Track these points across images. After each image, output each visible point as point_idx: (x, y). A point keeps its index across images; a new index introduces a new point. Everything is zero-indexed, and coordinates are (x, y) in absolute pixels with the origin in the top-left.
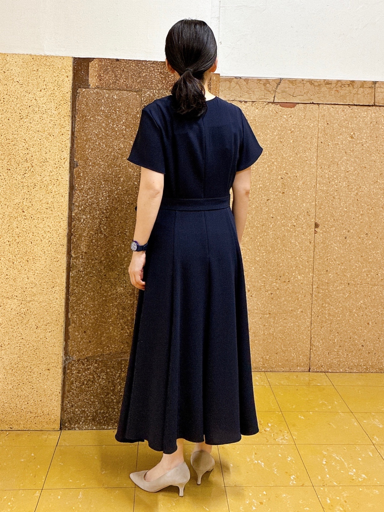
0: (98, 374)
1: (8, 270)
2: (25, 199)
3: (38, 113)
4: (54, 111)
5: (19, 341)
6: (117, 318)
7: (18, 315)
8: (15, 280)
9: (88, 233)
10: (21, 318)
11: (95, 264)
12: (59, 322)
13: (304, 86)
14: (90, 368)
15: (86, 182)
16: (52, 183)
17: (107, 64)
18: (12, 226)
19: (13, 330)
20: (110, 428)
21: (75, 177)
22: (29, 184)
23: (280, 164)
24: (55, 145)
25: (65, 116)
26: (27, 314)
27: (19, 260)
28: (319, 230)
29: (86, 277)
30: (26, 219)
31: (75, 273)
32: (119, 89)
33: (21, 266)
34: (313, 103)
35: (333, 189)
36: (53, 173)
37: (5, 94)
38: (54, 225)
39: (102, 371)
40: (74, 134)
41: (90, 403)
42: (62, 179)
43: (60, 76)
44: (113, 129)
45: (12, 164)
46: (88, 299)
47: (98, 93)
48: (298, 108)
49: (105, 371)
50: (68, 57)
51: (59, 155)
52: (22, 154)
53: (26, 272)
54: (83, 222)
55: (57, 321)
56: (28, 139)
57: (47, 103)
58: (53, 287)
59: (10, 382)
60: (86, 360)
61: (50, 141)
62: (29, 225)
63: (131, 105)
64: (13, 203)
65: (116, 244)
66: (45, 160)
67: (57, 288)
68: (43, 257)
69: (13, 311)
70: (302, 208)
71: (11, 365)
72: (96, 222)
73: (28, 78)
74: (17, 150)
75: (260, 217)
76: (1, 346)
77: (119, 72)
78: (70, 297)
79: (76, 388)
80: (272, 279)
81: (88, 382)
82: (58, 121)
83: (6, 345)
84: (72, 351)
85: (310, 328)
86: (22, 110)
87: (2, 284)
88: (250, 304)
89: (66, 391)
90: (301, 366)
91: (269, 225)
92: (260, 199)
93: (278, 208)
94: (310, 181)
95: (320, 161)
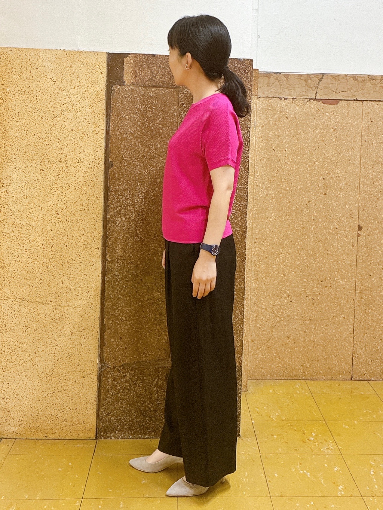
0: (134, 382)
1: (42, 274)
2: (60, 201)
3: (72, 111)
4: (88, 109)
5: (53, 348)
6: (154, 324)
7: (52, 321)
8: (49, 284)
9: (123, 237)
10: (55, 324)
11: (131, 268)
12: (94, 328)
13: (348, 82)
14: (126, 375)
15: (121, 183)
16: (87, 184)
17: (143, 60)
18: (46, 229)
19: (47, 336)
20: (146, 437)
21: (110, 178)
22: (64, 185)
23: (321, 164)
24: (89, 144)
25: (99, 115)
26: (62, 320)
27: (53, 264)
28: (363, 233)
29: (122, 282)
30: (60, 221)
31: (111, 277)
32: (154, 87)
33: (55, 270)
34: (357, 100)
35: (377, 190)
36: (88, 174)
37: (37, 91)
38: (89, 228)
39: (139, 378)
40: (109, 134)
41: (126, 411)
42: (97, 180)
43: (94, 72)
44: (149, 128)
45: (45, 164)
46: (123, 304)
47: (133, 90)
48: (341, 105)
49: (142, 379)
50: (103, 52)
51: (94, 155)
52: (55, 154)
53: (60, 276)
54: (119, 225)
55: (92, 327)
56: (62, 138)
57: (81, 101)
58: (88, 292)
59: (45, 390)
60: (122, 368)
61: (84, 140)
62: (63, 227)
63: (168, 103)
64: (47, 205)
65: (153, 248)
66: (80, 161)
67: (92, 292)
68: (77, 261)
69: (48, 317)
70: (345, 210)
71: (46, 372)
72: (132, 225)
73: (61, 74)
74: (50, 149)
75: (301, 219)
76: (35, 353)
77: (155, 68)
78: (106, 302)
79: (112, 395)
80: (313, 284)
81: (124, 390)
82: (93, 119)
83: (40, 352)
84: (107, 358)
85: (352, 335)
86: (55, 108)
87: (35, 289)
88: (290, 309)
89: (102, 399)
90: (342, 374)
91: (310, 228)
92: (300, 200)
93: (319, 209)
94: (353, 182)
95: (364, 160)
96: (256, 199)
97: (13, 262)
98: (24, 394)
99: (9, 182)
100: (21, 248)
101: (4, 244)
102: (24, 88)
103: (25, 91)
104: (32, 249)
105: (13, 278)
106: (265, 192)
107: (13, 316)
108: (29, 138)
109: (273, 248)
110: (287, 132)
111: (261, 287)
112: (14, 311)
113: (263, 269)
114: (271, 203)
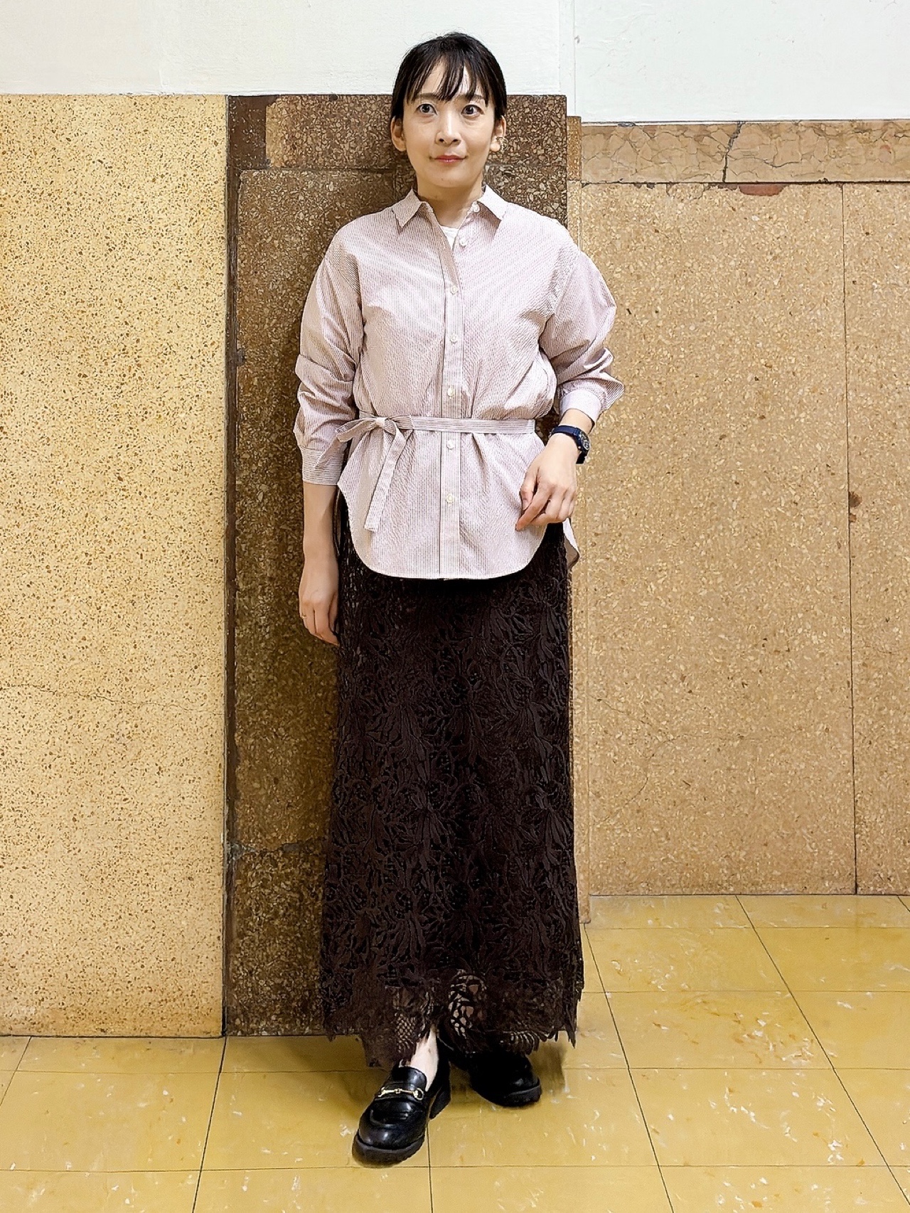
0: (311, 891)
1: (86, 626)
3: (148, 234)
4: (187, 227)
5: (116, 806)
7: (114, 739)
8: (103, 651)
9: (275, 530)
10: (121, 747)
12: (212, 755)
13: (800, 138)
14: (292, 873)
15: (265, 401)
16: (185, 404)
17: (309, 108)
18: (94, 516)
19: (101, 777)
21: (239, 388)
22: (132, 410)
24: (189, 310)
25: (212, 240)
26: (135, 737)
27: (111, 600)
28: (861, 512)
29: (274, 641)
30: (127, 497)
31: (247, 631)
32: (338, 168)
33: (117, 615)
34: (825, 182)
35: (891, 404)
36: (188, 380)
37: (70, 192)
38: (194, 510)
40: (235, 283)
41: (295, 964)
42: (209, 395)
43: (199, 143)
45: (90, 362)
46: (280, 695)
47: (288, 178)
48: (788, 195)
50: (216, 96)
51: (201, 336)
52: (113, 336)
53: (129, 629)
54: (263, 501)
55: (206, 753)
56: (126, 298)
57: (169, 210)
58: (196, 667)
59: (98, 912)
60: (281, 854)
61: (178, 301)
62: (133, 512)
63: (370, 205)
64: (96, 459)
66: (169, 350)
67: (206, 668)
68: (169, 593)
69: (102, 729)
70: (814, 456)
71: (99, 868)
72: (294, 500)
73: (124, 150)
74: (101, 325)
75: (705, 483)
76: (74, 820)
77: (338, 125)
78: (238, 691)
79: (260, 925)
80: (742, 647)
81: (287, 910)
82: (197, 251)
83: (85, 817)
84: (245, 829)
85: (849, 774)
86: (111, 229)
87: (72, 662)
88: (688, 712)
89: (235, 934)
90: (832, 879)
91: (728, 504)
92: (701, 435)
93: (750, 456)
94: (830, 384)
95: (854, 330)
97: (19, 598)
98: (50, 924)
99: (9, 406)
100: (37, 564)
102: (41, 187)
103: (42, 193)
104: (62, 566)
105: (20, 636)
107: (22, 730)
108: (52, 302)
109: (639, 557)
110: (660, 267)
111: (612, 658)
112: (23, 717)
113: (616, 610)
114: (629, 443)
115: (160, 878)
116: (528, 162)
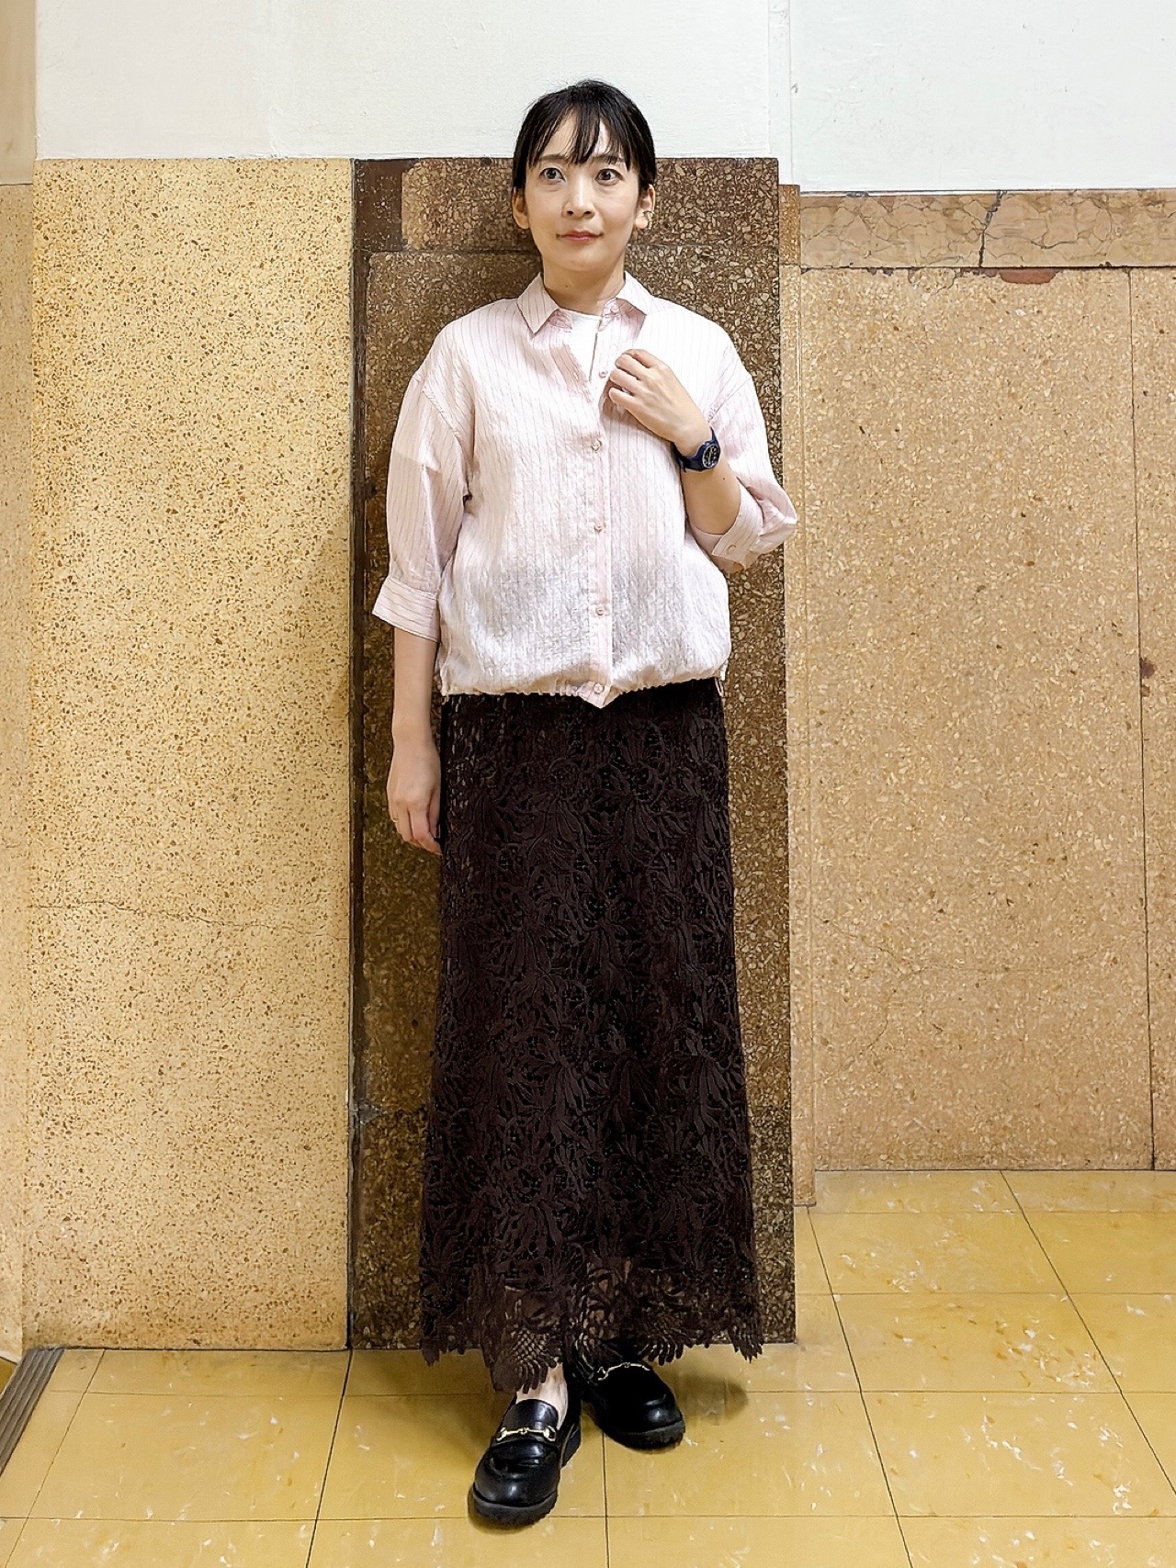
1: (175, 828)
2: (224, 603)
3: (254, 334)
4: (302, 325)
5: (214, 1055)
7: (211, 970)
8: (197, 858)
10: (218, 981)
12: (335, 991)
13: (1076, 211)
16: (301, 547)
17: (455, 175)
18: (185, 688)
19: (195, 1019)
21: (370, 528)
22: (234, 554)
23: (1012, 470)
24: (305, 429)
25: (334, 340)
26: (237, 967)
27: (207, 794)
28: (1155, 682)
30: (226, 665)
31: (381, 834)
32: (493, 250)
33: (214, 813)
34: (1108, 267)
36: (304, 517)
37: (157, 281)
40: (363, 394)
42: (331, 536)
43: (318, 219)
45: (181, 494)
46: (420, 916)
47: (430, 263)
48: (1061, 283)
50: (340, 160)
51: (320, 461)
52: (209, 461)
53: (230, 832)
55: (327, 988)
56: (227, 414)
57: (280, 303)
58: (314, 880)
59: (191, 1191)
60: (421, 1116)
61: (292, 417)
62: (235, 683)
64: (188, 616)
66: (279, 479)
67: (327, 881)
68: (279, 786)
69: (196, 958)
70: (1096, 612)
71: (193, 1134)
73: (224, 228)
74: (195, 449)
75: (959, 647)
76: (161, 1073)
77: (492, 196)
78: (368, 909)
79: (394, 1206)
80: (1008, 854)
82: (315, 355)
83: (173, 1069)
84: (376, 1085)
85: (1144, 1017)
86: (208, 328)
87: (159, 873)
88: (938, 937)
89: (363, 1218)
90: (1121, 1149)
91: (988, 672)
92: (953, 586)
93: (1016, 613)
94: (1115, 522)
95: (1145, 453)
96: (813, 586)
97: (91, 791)
98: (129, 1205)
100: (114, 749)
101: (64, 737)
102: (120, 274)
103: (122, 282)
104: (147, 751)
105: (93, 840)
106: (841, 564)
107: (94, 959)
108: (133, 419)
109: (875, 740)
110: (900, 374)
111: (842, 868)
112: (97, 942)
113: (847, 807)
114: (863, 596)
115: (268, 1148)
116: (730, 242)
